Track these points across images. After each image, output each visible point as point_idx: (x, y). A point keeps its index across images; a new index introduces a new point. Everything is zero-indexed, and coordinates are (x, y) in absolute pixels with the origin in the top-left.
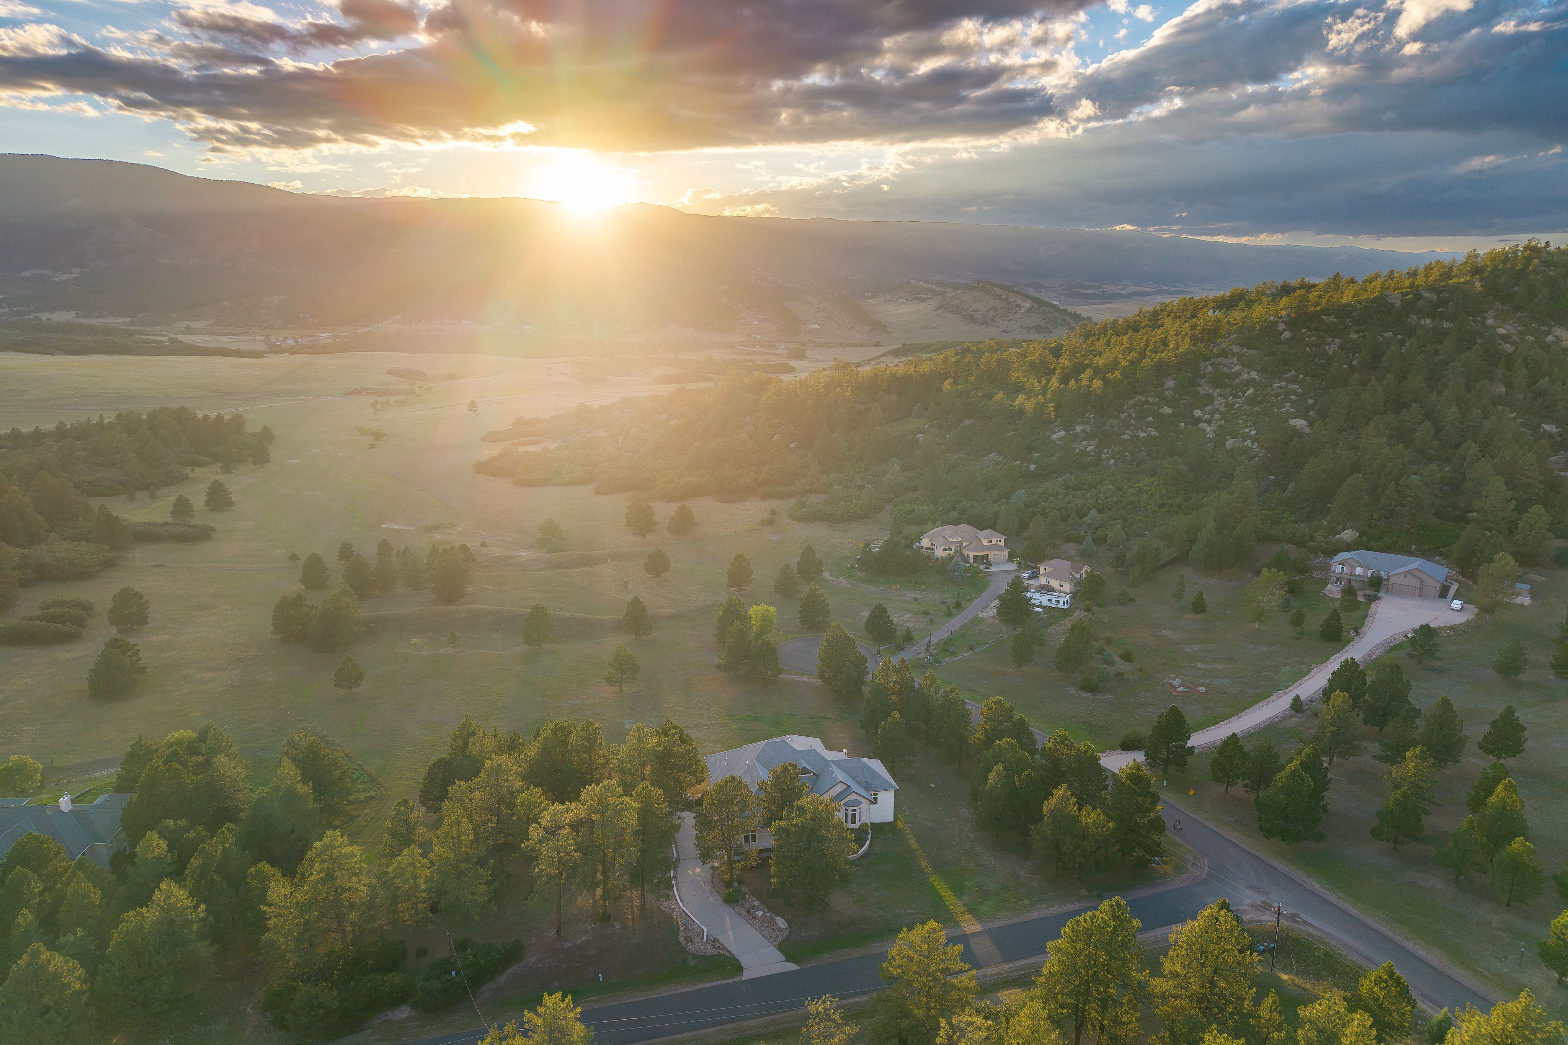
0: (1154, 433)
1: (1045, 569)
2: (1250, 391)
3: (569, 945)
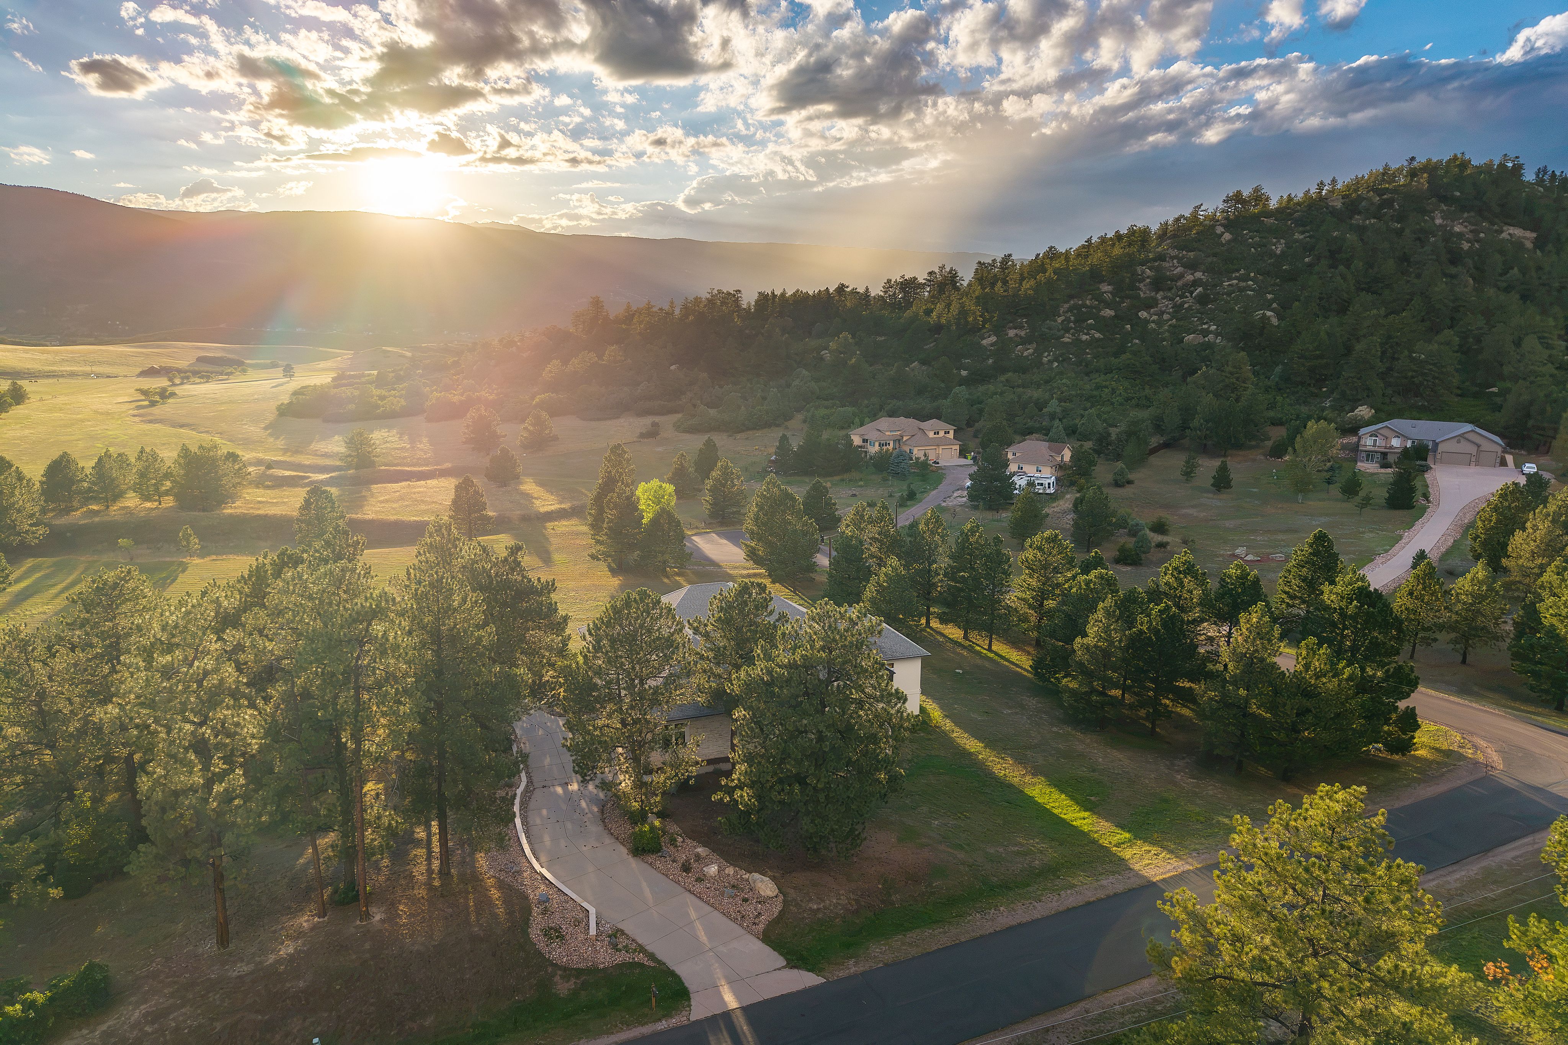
0: (1097, 335)
3: (243, 968)
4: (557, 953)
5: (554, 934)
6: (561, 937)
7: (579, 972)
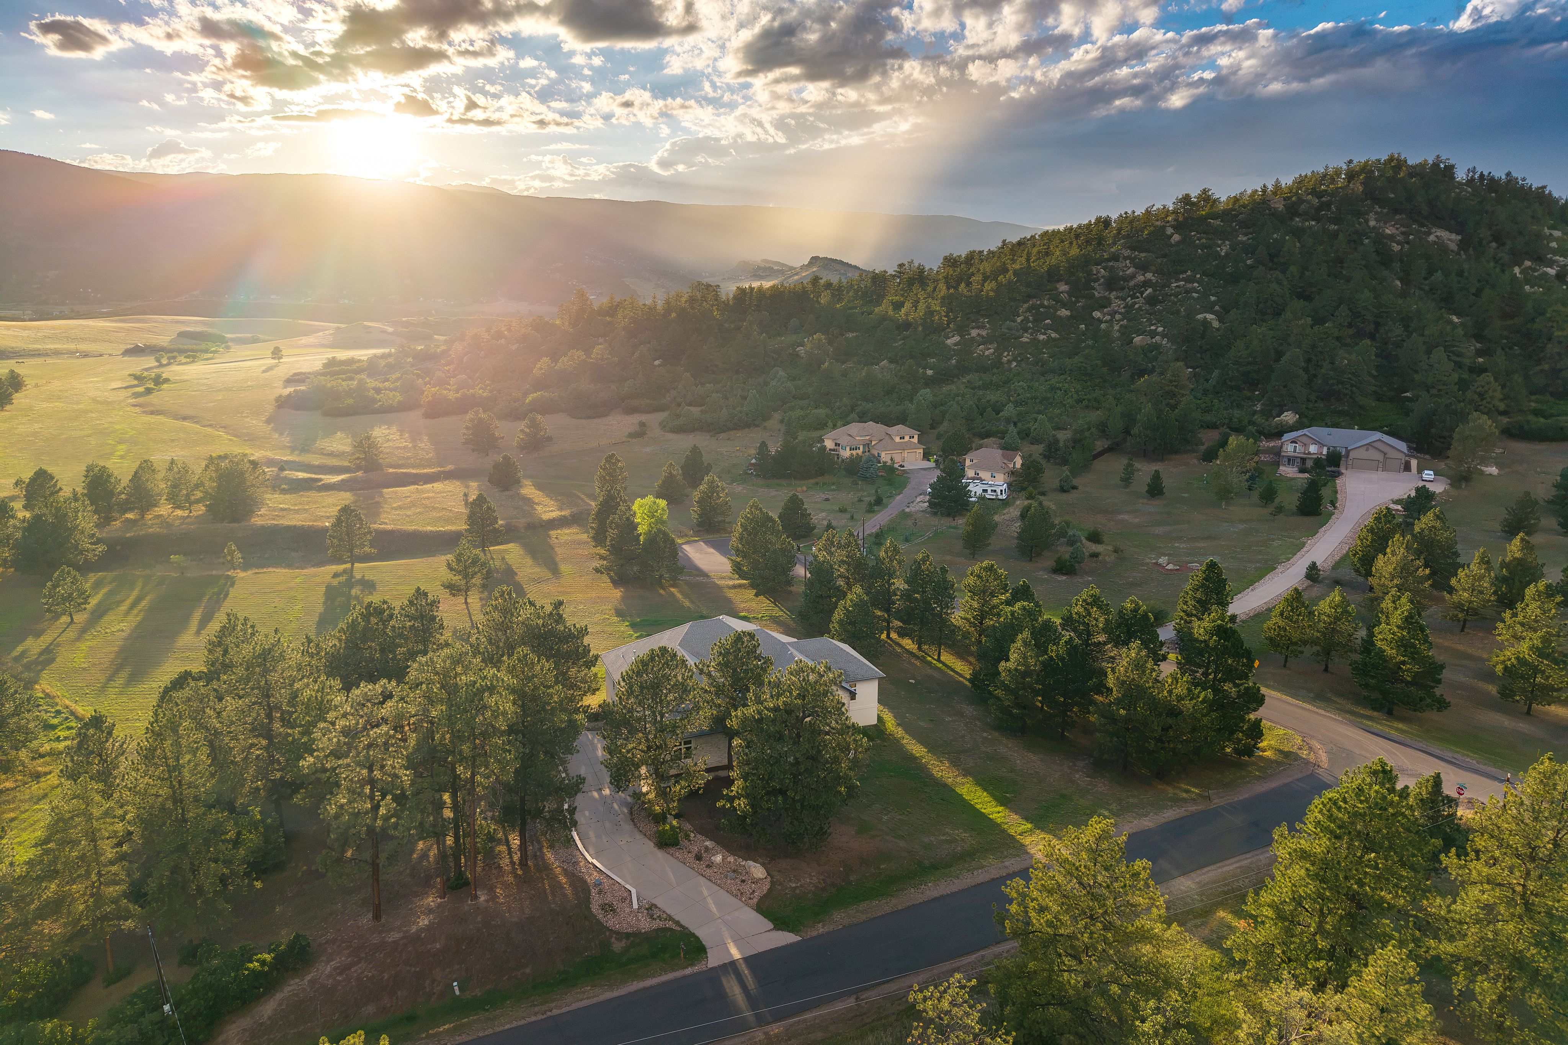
0: (1053, 335)
1: (972, 461)
2: (1150, 290)
3: (395, 936)
4: (611, 922)
5: (609, 908)
6: (614, 911)
7: (628, 935)
